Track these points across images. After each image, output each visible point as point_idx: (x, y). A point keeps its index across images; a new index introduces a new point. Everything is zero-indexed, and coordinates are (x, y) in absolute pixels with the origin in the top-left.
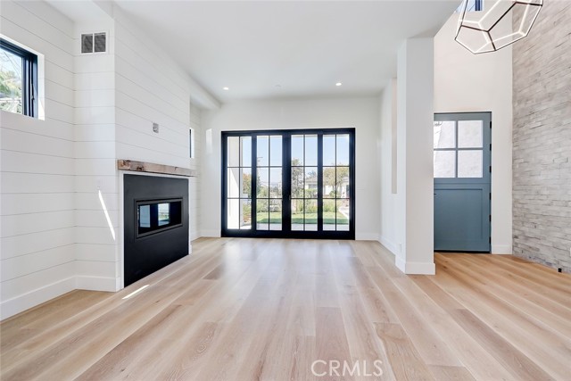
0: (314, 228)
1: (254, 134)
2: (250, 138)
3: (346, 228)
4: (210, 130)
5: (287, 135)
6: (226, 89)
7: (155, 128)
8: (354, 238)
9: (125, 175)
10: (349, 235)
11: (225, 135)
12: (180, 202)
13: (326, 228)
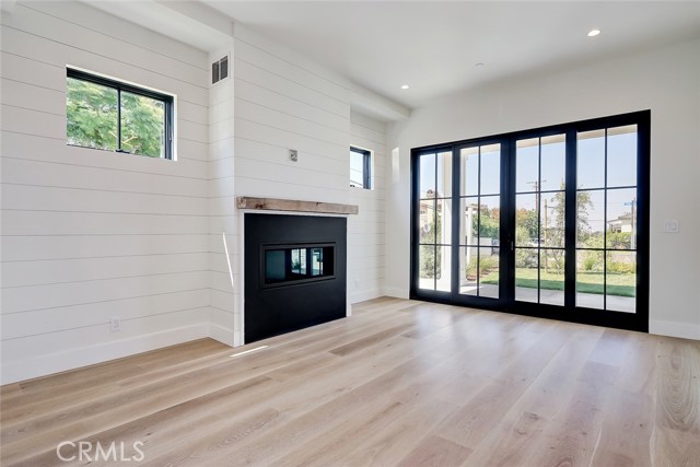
0: (558, 299)
1: (455, 147)
2: (449, 154)
3: (628, 305)
4: (397, 150)
5: (508, 141)
6: (405, 87)
7: (294, 156)
8: (645, 329)
9: (246, 215)
10: (637, 322)
11: (416, 154)
12: (332, 248)
13: (583, 301)
